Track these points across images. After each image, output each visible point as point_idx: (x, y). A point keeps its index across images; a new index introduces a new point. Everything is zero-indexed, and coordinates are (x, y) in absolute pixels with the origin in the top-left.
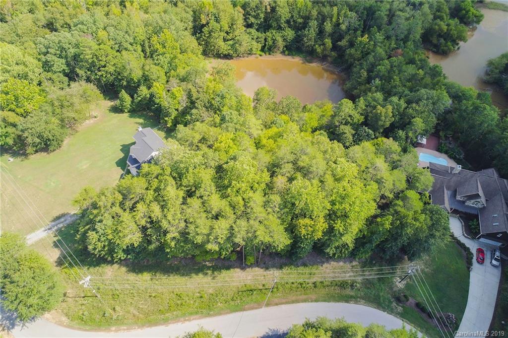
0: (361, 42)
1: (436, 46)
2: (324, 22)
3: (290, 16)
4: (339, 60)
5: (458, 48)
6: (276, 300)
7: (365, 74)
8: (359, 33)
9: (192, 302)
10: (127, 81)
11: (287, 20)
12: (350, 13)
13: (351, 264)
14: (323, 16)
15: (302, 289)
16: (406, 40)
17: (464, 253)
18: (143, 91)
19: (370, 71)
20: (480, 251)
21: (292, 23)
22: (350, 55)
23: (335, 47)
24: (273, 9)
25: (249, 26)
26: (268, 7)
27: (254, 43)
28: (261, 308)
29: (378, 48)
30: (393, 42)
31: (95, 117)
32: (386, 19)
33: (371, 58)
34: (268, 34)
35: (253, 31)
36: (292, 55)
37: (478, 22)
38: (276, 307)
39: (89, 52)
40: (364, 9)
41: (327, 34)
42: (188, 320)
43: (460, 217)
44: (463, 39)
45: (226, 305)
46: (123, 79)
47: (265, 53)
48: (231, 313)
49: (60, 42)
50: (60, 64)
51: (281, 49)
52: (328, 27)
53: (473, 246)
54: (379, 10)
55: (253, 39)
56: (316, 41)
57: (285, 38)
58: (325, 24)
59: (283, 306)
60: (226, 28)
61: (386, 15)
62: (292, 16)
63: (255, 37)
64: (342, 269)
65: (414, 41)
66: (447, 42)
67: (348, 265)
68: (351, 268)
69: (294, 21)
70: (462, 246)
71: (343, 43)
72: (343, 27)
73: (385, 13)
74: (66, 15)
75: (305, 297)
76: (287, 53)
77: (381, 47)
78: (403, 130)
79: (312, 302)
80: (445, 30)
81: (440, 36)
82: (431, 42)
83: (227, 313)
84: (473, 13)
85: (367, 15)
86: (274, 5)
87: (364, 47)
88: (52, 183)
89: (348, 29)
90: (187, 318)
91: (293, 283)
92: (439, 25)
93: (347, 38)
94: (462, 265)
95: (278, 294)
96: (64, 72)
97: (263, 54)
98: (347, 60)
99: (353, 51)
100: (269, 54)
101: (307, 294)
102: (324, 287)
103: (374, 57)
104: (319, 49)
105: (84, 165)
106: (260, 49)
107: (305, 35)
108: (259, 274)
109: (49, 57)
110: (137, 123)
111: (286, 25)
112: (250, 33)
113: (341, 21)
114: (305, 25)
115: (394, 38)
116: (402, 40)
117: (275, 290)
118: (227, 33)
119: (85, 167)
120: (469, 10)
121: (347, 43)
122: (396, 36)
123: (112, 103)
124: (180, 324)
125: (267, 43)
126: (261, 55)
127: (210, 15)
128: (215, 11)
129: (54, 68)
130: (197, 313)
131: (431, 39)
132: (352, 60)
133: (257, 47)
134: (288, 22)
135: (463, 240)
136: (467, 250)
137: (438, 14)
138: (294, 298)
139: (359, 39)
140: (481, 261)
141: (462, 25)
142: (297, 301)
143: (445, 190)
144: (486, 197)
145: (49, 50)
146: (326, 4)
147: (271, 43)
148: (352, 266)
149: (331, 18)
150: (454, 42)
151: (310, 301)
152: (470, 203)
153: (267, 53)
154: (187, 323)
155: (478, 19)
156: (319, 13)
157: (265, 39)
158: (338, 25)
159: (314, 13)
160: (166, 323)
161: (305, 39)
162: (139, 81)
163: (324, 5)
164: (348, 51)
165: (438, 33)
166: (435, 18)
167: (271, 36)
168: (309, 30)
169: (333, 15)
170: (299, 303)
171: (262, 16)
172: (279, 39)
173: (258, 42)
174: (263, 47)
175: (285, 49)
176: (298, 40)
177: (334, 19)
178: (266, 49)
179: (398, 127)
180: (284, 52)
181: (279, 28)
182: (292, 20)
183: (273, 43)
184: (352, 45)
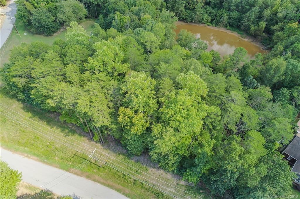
0: (290, 27)
4: (267, 41)
6: (97, 177)
8: (292, 21)
9: (41, 147)
11: (236, 4)
13: (178, 182)
14: (267, 5)
15: (122, 180)
22: (278, 37)
23: (267, 30)
27: (206, 15)
28: (82, 176)
34: (219, 11)
35: (209, 8)
36: (232, 30)
38: (93, 182)
41: (265, 19)
42: (29, 157)
45: (61, 161)
47: (213, 25)
48: (60, 168)
51: (225, 24)
52: (267, 13)
55: (207, 13)
56: (253, 23)
57: (231, 16)
58: (265, 10)
59: (98, 184)
63: (209, 12)
64: (166, 182)
67: (175, 182)
68: (176, 185)
71: (275, 27)
72: (280, 15)
75: (119, 187)
76: (228, 27)
79: (123, 194)
83: (56, 167)
89: (285, 17)
90: (29, 156)
93: (280, 24)
95: (102, 174)
97: (210, 24)
99: (280, 33)
100: (215, 26)
101: (123, 186)
102: (142, 188)
104: (253, 28)
106: (209, 20)
107: (246, 17)
108: (99, 152)
111: (234, 8)
112: (206, 8)
113: (280, 11)
114: (248, 10)
121: (279, 28)
124: (22, 157)
125: (216, 18)
126: (208, 25)
130: (38, 156)
138: (111, 183)
142: (112, 187)
148: (178, 184)
149: (272, 8)
151: (122, 192)
154: (26, 159)
156: (264, 2)
157: (216, 15)
158: (276, 13)
159: (260, 2)
160: (15, 152)
161: (245, 20)
164: (276, 34)
168: (250, 13)
169: (274, 5)
170: (112, 189)
172: (225, 16)
173: (209, 15)
174: (212, 20)
175: (228, 25)
176: (240, 20)
177: (274, 9)
178: (214, 22)
179: (286, 87)
180: (226, 26)
181: (229, 9)
182: (240, 5)
183: (221, 18)
184: (282, 29)
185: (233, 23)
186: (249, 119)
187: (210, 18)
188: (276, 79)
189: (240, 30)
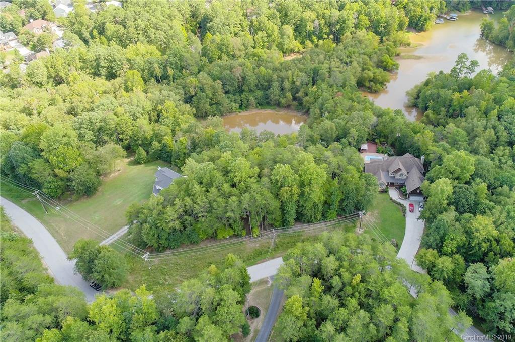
0: (312, 91)
1: (369, 88)
2: (283, 82)
3: (257, 81)
4: (300, 107)
5: (386, 88)
7: (318, 111)
8: (310, 86)
10: (142, 140)
11: (256, 85)
12: (301, 73)
14: (282, 78)
16: (343, 86)
17: (401, 208)
18: (156, 145)
19: (321, 109)
20: (411, 205)
21: (260, 86)
22: (307, 102)
23: (295, 99)
24: (244, 79)
25: (227, 93)
26: (240, 78)
27: (233, 104)
29: (324, 93)
30: (335, 89)
31: (119, 171)
32: (327, 75)
33: (320, 100)
34: (242, 96)
35: (231, 96)
36: (264, 109)
37: (397, 68)
39: (113, 123)
40: (311, 70)
41: (287, 90)
43: (396, 188)
44: (388, 81)
46: (138, 140)
47: (243, 110)
49: (90, 118)
50: (89, 135)
51: (255, 105)
52: (287, 85)
53: (406, 204)
54: (321, 69)
55: (231, 101)
56: (280, 96)
57: (257, 97)
58: (284, 83)
60: (211, 96)
61: (327, 72)
62: (259, 82)
63: (233, 99)
65: (350, 86)
66: (376, 85)
69: (261, 85)
70: (399, 204)
71: (300, 94)
72: (298, 83)
73: (326, 70)
74: (85, 102)
76: (260, 107)
77: (326, 92)
78: (345, 138)
80: (372, 77)
81: (370, 81)
82: (365, 86)
84: (391, 63)
85: (314, 74)
86: (244, 76)
87: (315, 95)
88: (96, 217)
89: (302, 84)
91: (288, 243)
92: (367, 74)
93: (302, 91)
94: (400, 214)
96: (92, 140)
97: (241, 111)
98: (305, 106)
99: (307, 98)
100: (246, 110)
103: (322, 99)
104: (283, 101)
105: (119, 202)
106: (238, 107)
107: (271, 93)
109: (83, 130)
110: (152, 169)
111: (255, 88)
112: (228, 98)
113: (295, 80)
114: (269, 87)
115: (335, 86)
116: (341, 86)
117: (276, 249)
118: (211, 99)
119: (119, 203)
120: (388, 62)
121: (303, 94)
122: (337, 85)
123: (129, 160)
125: (243, 103)
126: (240, 112)
127: (197, 88)
128: (200, 85)
129: (86, 138)
131: (364, 84)
132: (309, 105)
133: (235, 106)
134: (257, 86)
135: (399, 201)
136: (402, 206)
137: (365, 66)
139: (311, 89)
140: (412, 211)
141: (385, 72)
143: (381, 171)
144: (407, 171)
145: (82, 125)
146: (282, 70)
147: (246, 102)
149: (288, 79)
150: (382, 83)
152: (398, 176)
153: (245, 110)
155: (397, 67)
156: (278, 77)
157: (241, 100)
158: (294, 83)
159: (275, 77)
161: (272, 96)
162: (152, 138)
163: (281, 71)
164: (304, 100)
165: (368, 79)
166: (363, 70)
167: (245, 97)
168: (273, 89)
169: (289, 77)
171: (236, 84)
172: (252, 99)
173: (236, 103)
174: (241, 106)
175: (258, 105)
176: (267, 97)
177: (290, 79)
178: (243, 107)
179: (342, 138)
180: (257, 107)
181: (251, 91)
182: (259, 84)
183: (248, 102)
184: (306, 95)
185: (261, 102)
186: (342, 161)
187: (238, 105)
188: (334, 136)
189: (271, 106)
